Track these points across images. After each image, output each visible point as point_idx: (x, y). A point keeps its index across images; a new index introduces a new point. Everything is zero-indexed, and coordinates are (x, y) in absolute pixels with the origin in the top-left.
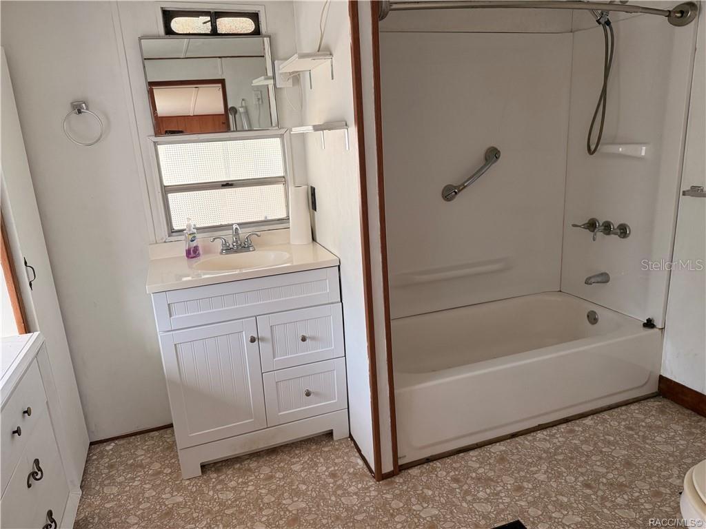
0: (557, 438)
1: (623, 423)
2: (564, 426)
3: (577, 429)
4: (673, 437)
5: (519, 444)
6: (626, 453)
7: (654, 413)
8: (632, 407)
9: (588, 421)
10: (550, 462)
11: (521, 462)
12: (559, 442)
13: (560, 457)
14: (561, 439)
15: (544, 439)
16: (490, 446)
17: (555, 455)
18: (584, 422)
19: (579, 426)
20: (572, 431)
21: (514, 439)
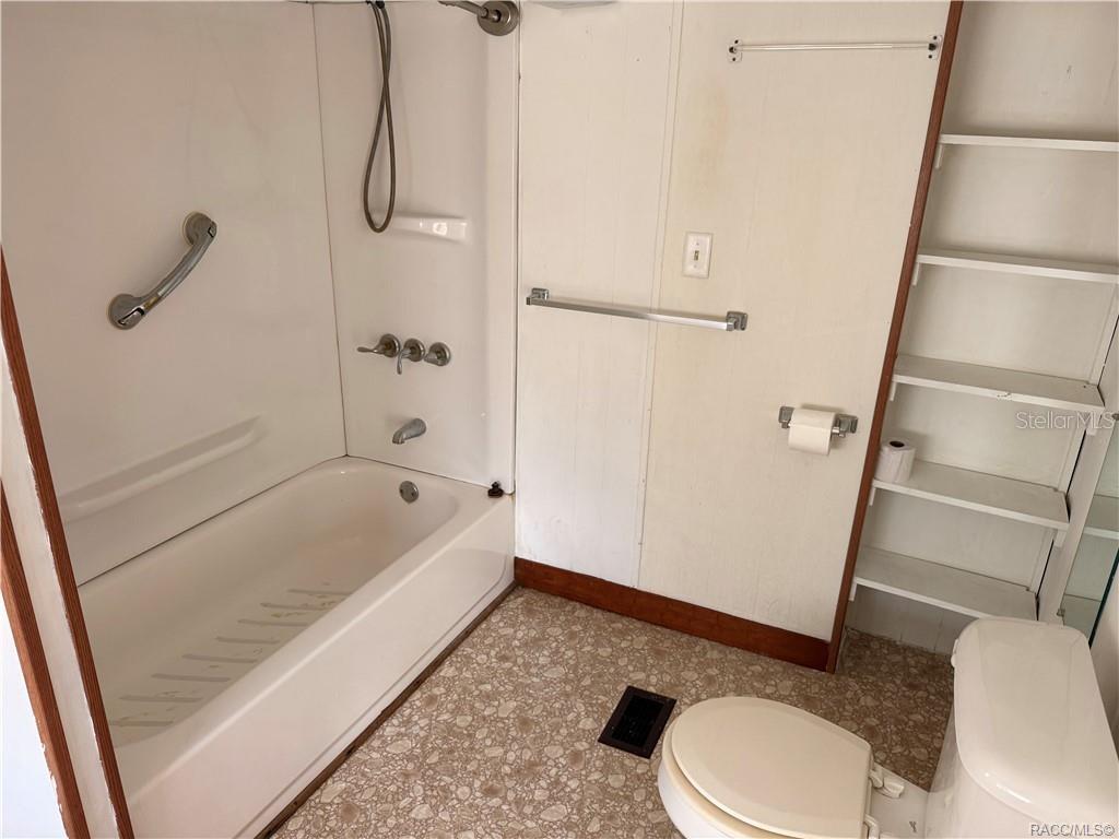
0: (416, 723)
1: (493, 653)
2: (417, 695)
3: (436, 691)
4: (557, 651)
5: (364, 763)
6: (515, 704)
7: (521, 618)
8: (494, 619)
9: (447, 671)
10: (424, 774)
11: (381, 799)
12: (422, 728)
13: (434, 759)
14: (423, 723)
15: (399, 734)
16: (318, 793)
17: (425, 757)
18: (442, 674)
19: (437, 685)
20: (432, 700)
21: (352, 759)
